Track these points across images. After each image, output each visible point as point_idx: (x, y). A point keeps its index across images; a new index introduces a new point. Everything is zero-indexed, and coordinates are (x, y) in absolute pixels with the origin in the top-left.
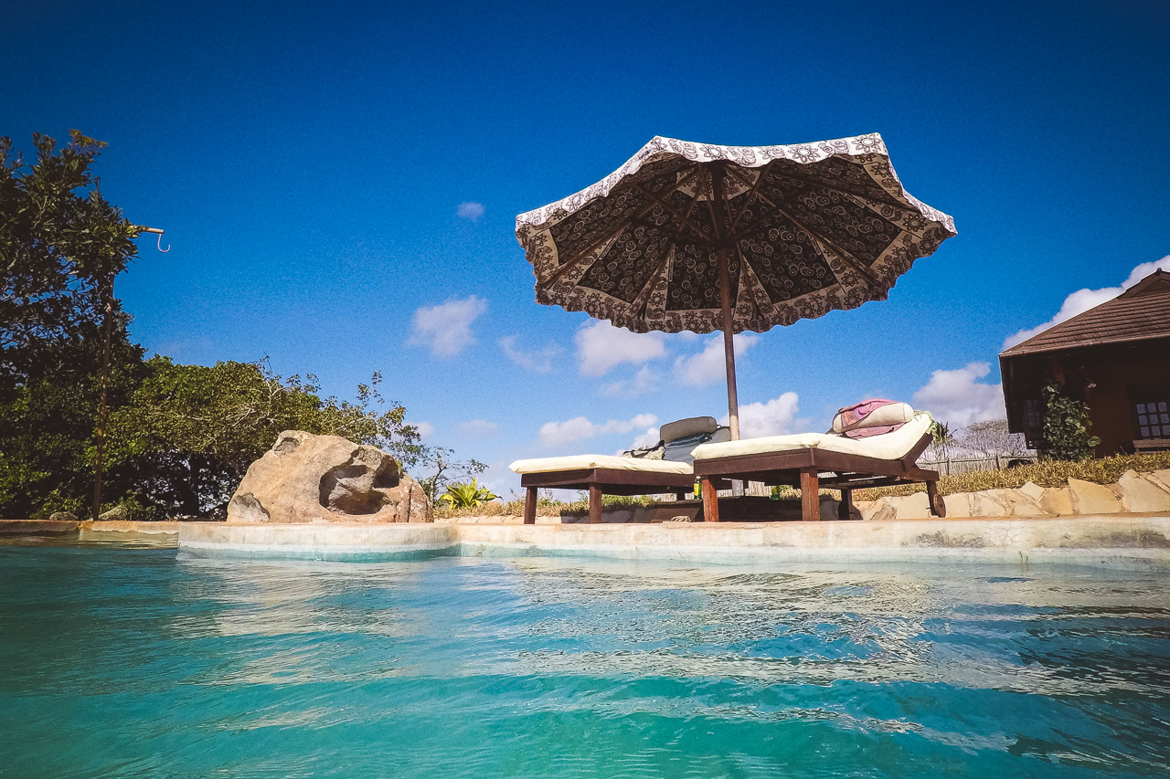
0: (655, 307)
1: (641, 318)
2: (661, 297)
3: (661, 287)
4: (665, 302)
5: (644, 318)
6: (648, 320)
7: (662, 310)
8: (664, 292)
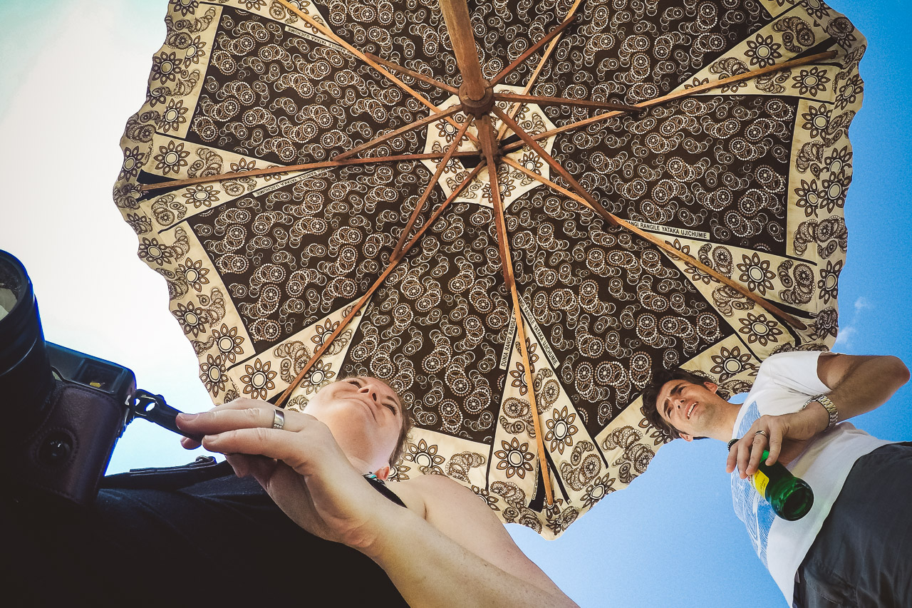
0: (777, 282)
1: (806, 321)
2: (748, 265)
3: (725, 260)
4: (763, 256)
5: (805, 314)
6: (815, 305)
7: (784, 266)
8: (737, 253)
